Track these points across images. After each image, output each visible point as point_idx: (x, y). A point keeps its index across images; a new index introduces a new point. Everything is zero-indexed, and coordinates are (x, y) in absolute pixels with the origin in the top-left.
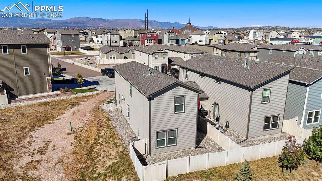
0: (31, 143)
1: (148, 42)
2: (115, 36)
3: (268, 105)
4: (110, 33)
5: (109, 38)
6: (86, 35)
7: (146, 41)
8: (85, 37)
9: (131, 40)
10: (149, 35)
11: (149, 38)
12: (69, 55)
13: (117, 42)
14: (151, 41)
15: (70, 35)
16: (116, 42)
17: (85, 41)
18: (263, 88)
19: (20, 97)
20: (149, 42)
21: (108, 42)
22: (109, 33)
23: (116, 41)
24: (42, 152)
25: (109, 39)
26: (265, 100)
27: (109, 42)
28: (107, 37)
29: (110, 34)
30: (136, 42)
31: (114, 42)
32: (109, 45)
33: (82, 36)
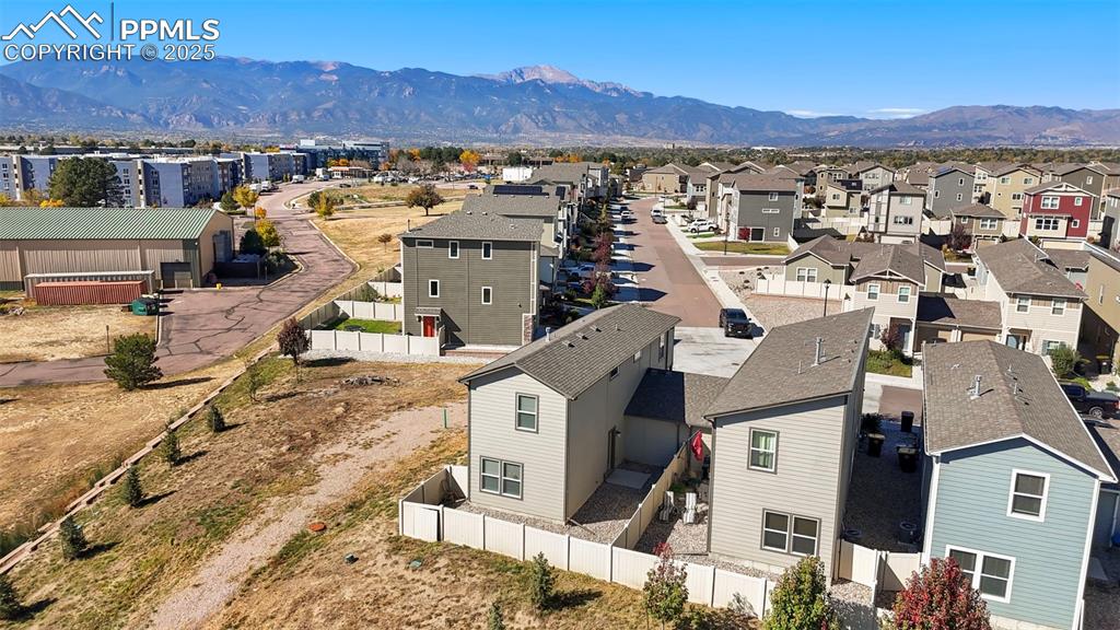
0: (373, 427)
1: (1039, 227)
2: (909, 200)
3: (773, 477)
4: (892, 188)
5: (884, 207)
6: (854, 188)
7: (1032, 223)
8: (849, 195)
9: (970, 217)
10: (1049, 202)
11: (1050, 211)
12: (738, 255)
13: (911, 222)
14: (1055, 222)
15: (766, 193)
16: (909, 221)
17: (847, 208)
18: (751, 428)
19: (468, 347)
20: (1047, 228)
21: (877, 220)
22: (886, 192)
23: (906, 219)
24: (367, 446)
25: (884, 212)
26: (757, 460)
27: (883, 220)
28: (879, 204)
29: (890, 195)
30: (988, 223)
31: (902, 220)
32: (882, 229)
33: (837, 192)
